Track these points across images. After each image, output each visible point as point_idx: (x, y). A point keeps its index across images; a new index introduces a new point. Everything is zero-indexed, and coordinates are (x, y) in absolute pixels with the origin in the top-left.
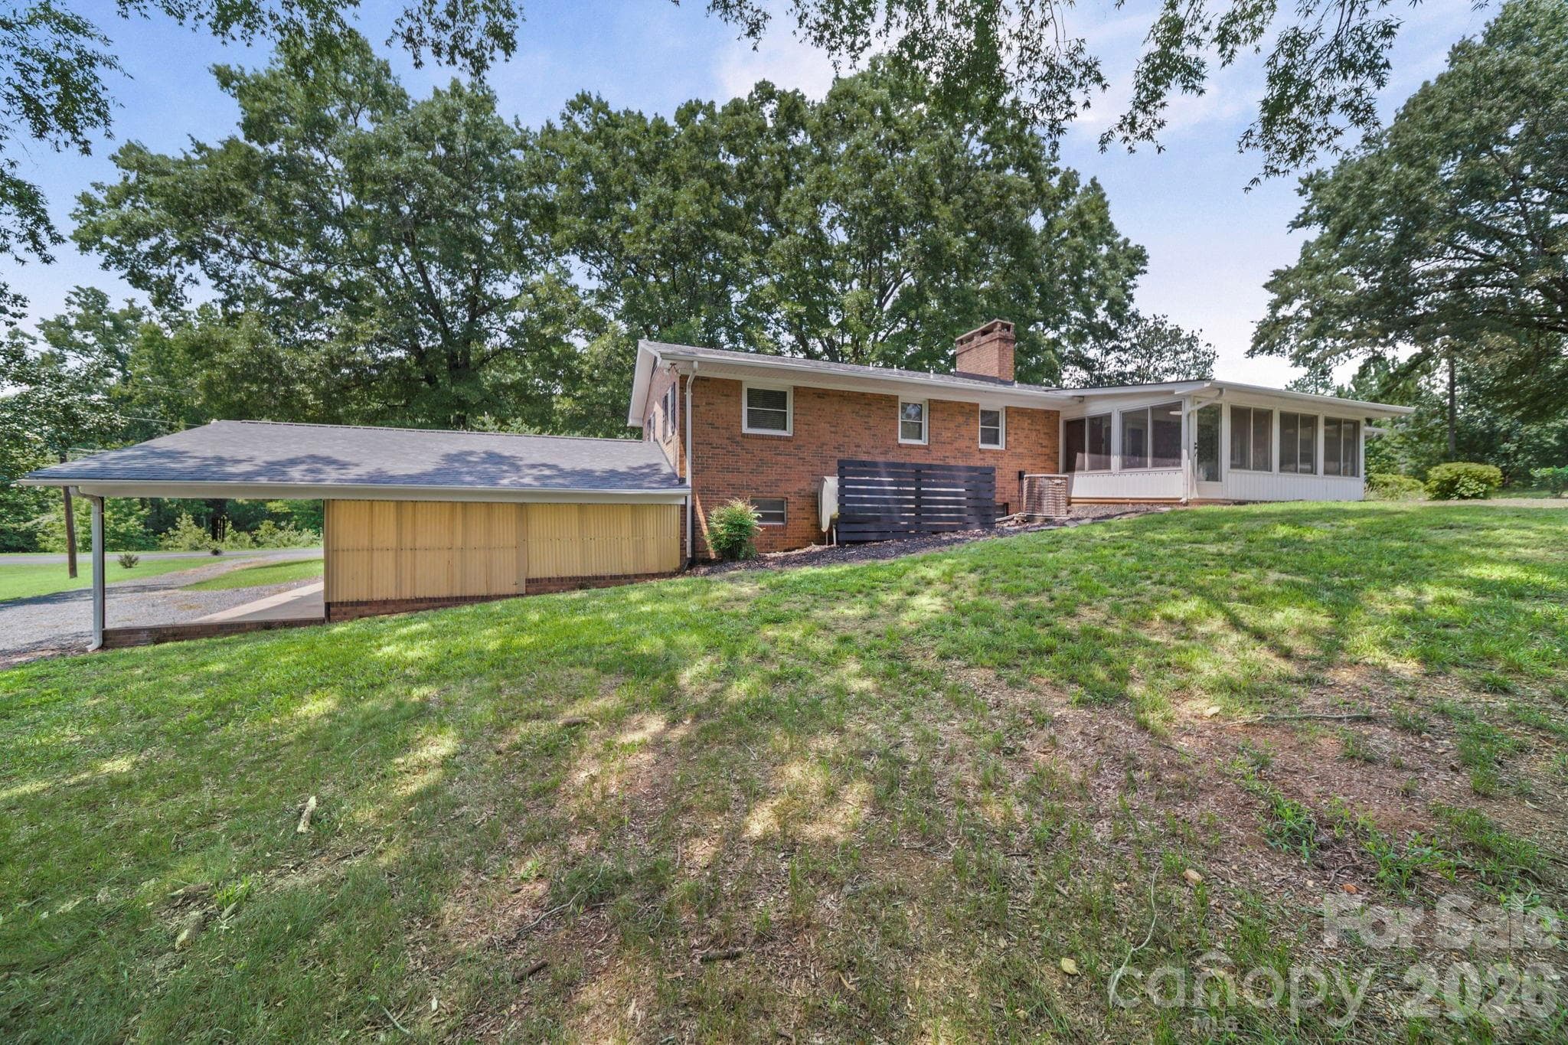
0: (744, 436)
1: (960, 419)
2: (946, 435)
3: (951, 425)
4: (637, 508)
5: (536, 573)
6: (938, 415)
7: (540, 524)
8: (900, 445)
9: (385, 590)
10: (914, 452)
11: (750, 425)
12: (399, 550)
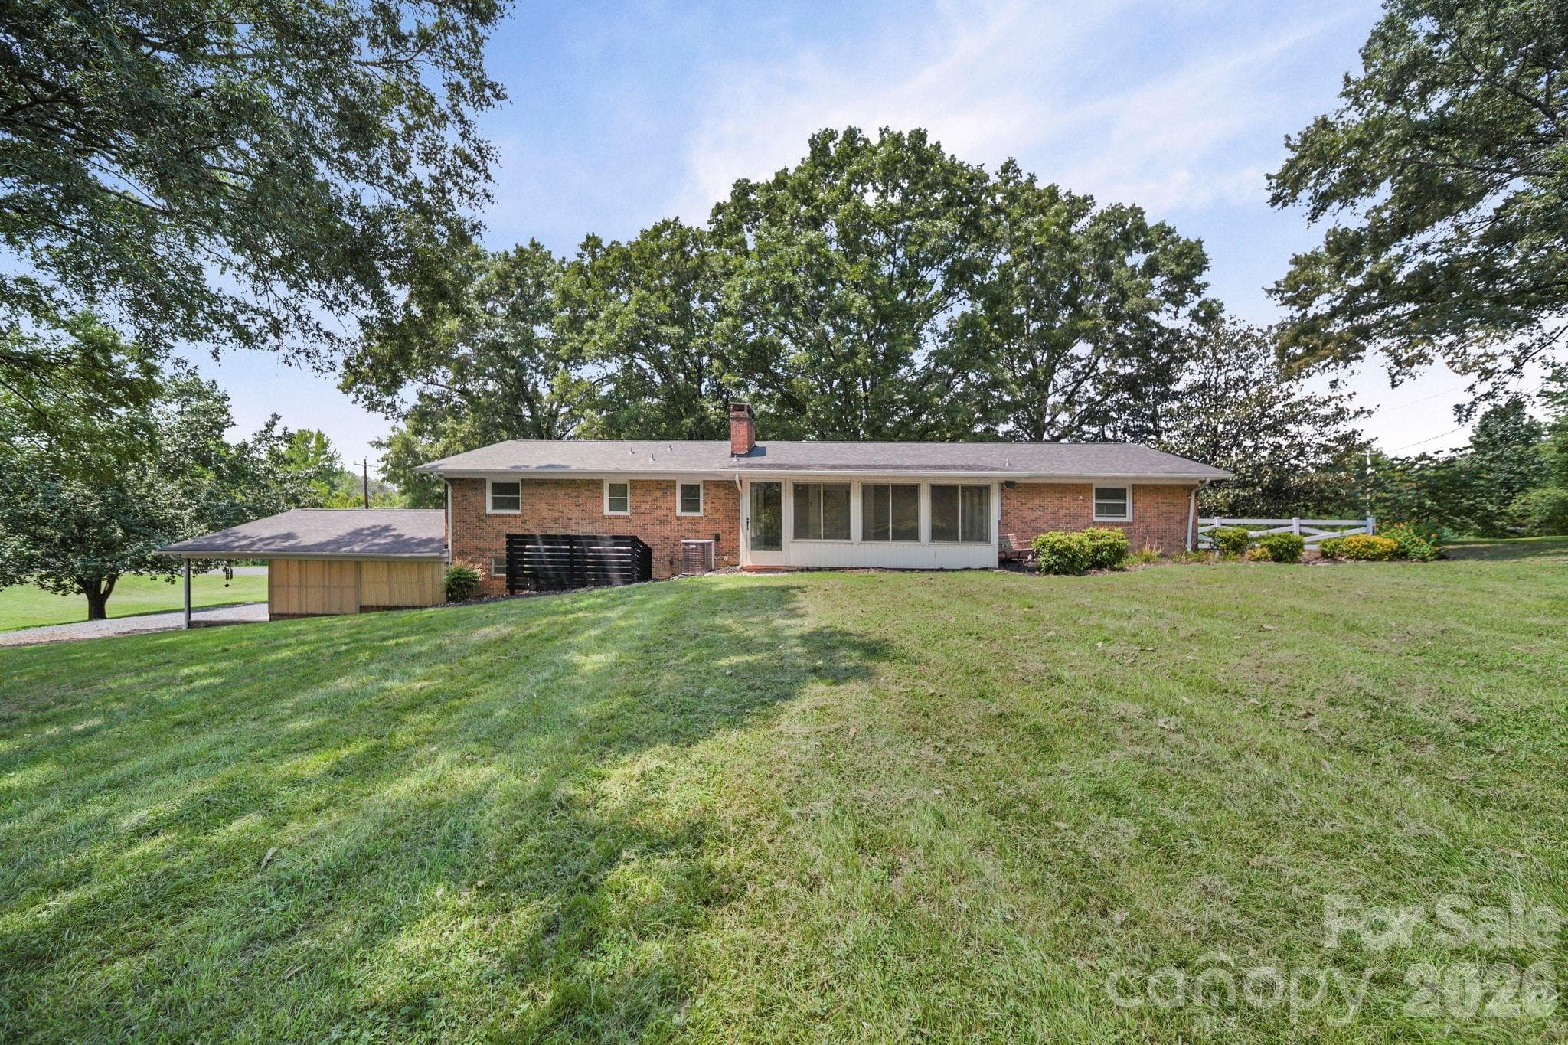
0: (488, 516)
1: (659, 494)
2: (644, 507)
3: (649, 499)
4: (420, 563)
5: (365, 603)
6: (639, 492)
7: (368, 574)
8: (604, 517)
9: (293, 610)
10: (617, 522)
11: (495, 507)
12: (300, 586)
